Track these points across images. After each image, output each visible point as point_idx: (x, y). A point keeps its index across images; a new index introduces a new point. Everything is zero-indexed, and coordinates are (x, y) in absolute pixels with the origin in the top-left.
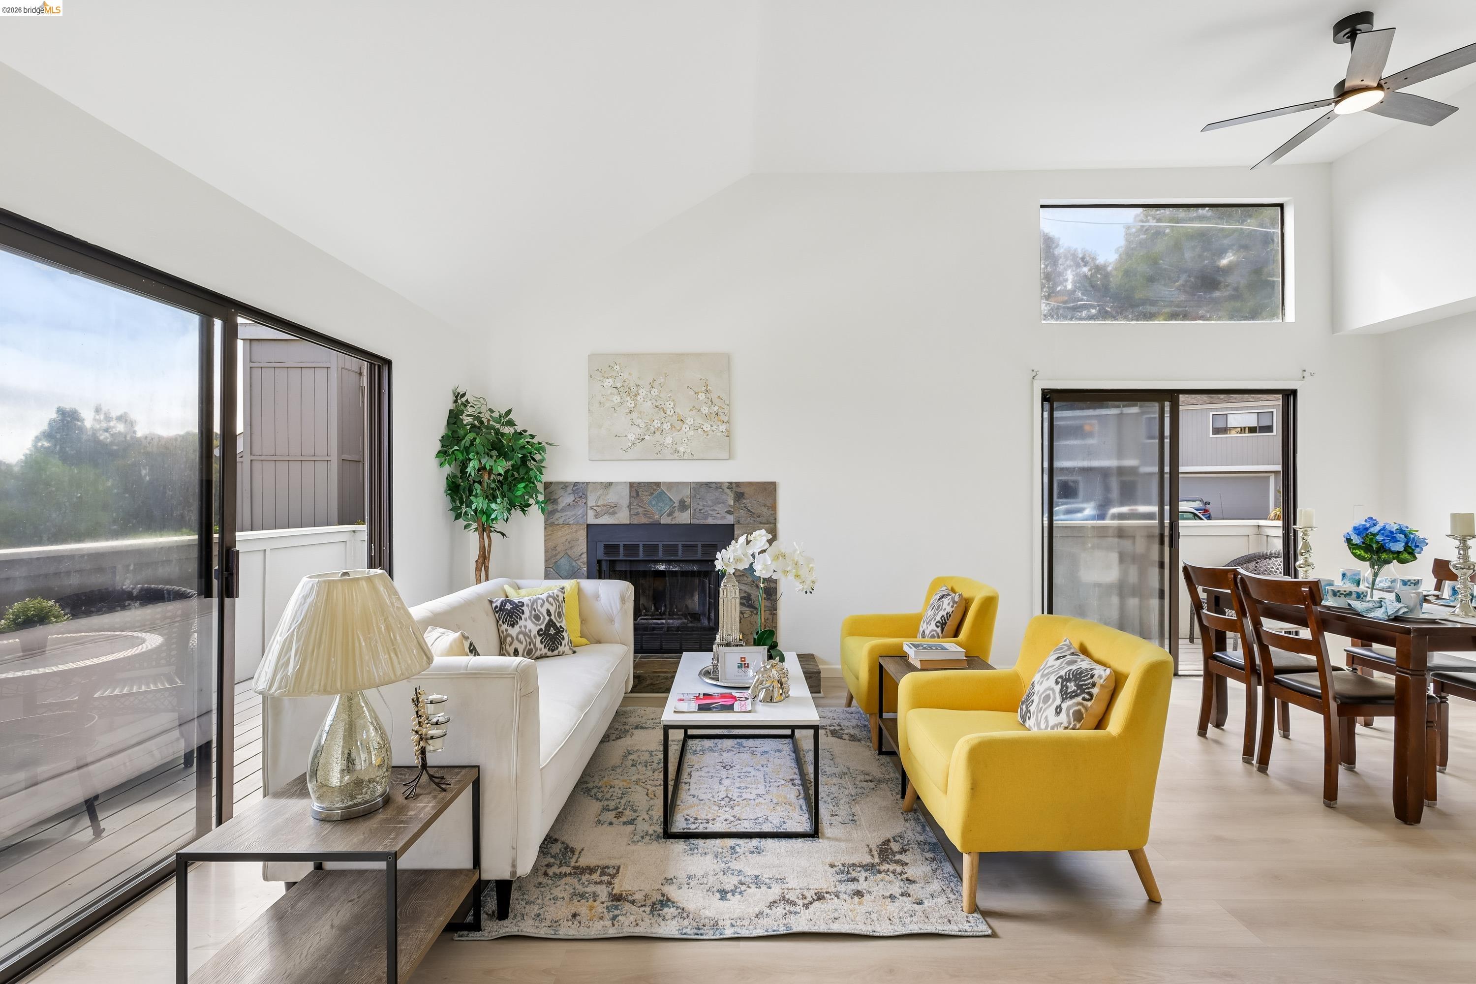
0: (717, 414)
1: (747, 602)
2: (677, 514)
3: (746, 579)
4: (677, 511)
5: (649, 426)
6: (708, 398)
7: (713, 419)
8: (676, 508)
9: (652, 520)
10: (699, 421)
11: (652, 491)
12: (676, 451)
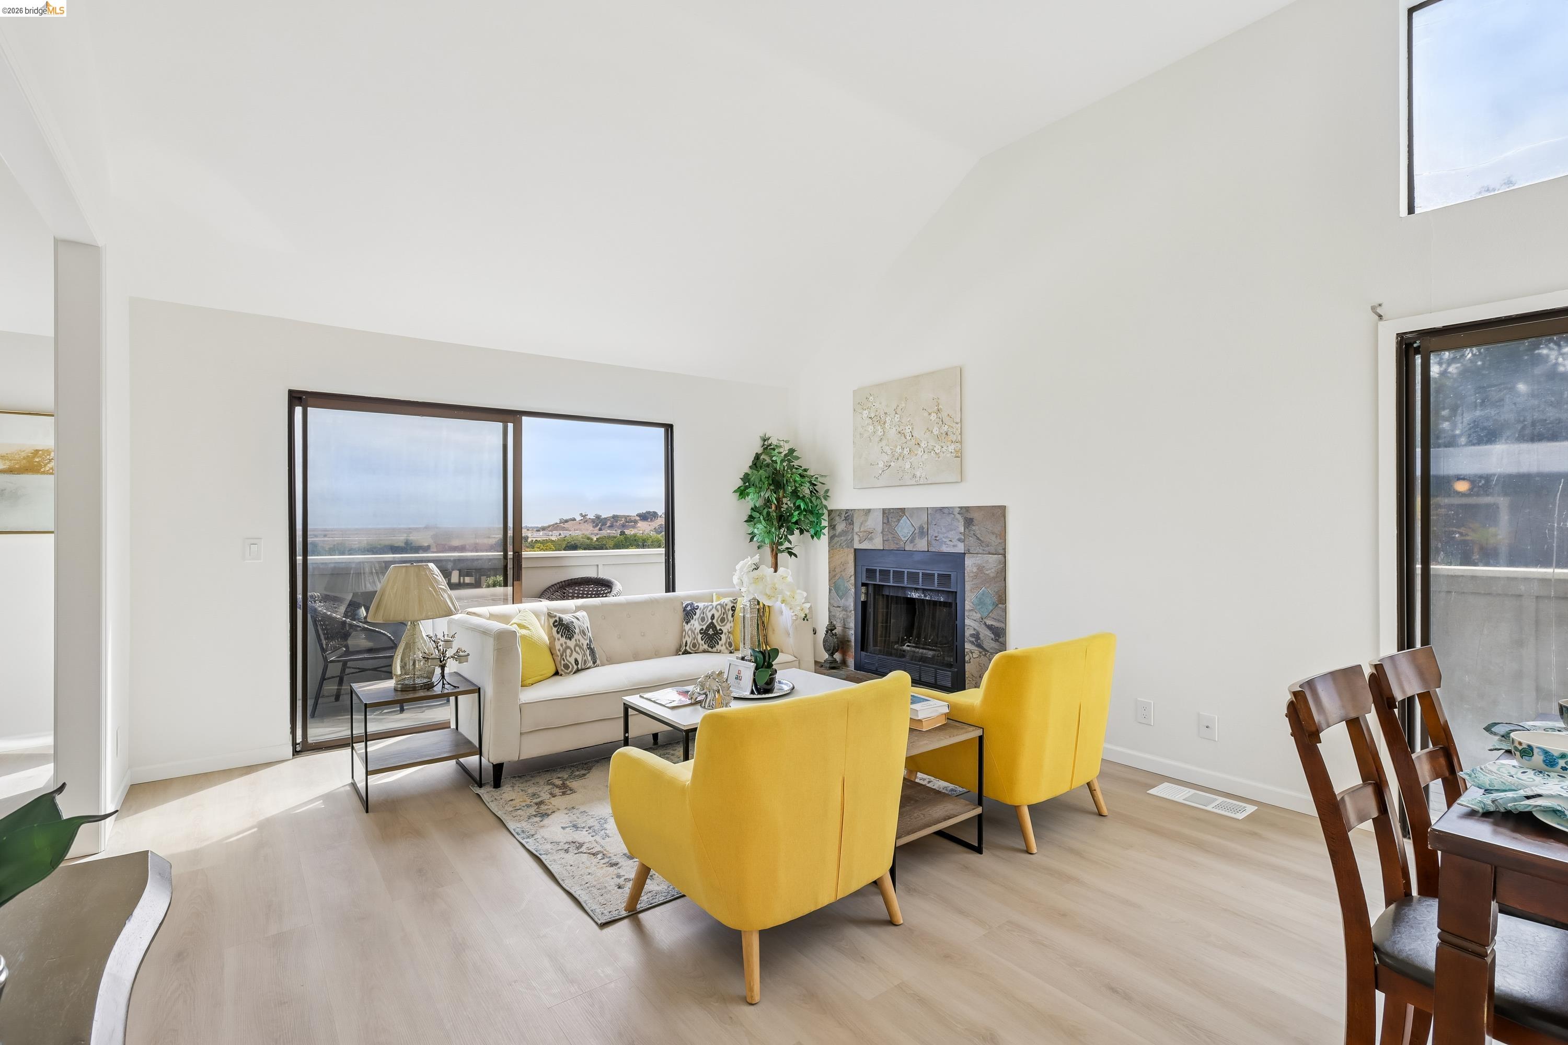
0: (947, 434)
1: (977, 641)
2: (917, 540)
3: (975, 614)
4: (917, 538)
5: (894, 453)
6: (939, 418)
7: (944, 440)
8: (917, 535)
9: (898, 547)
10: (932, 443)
11: (899, 518)
12: (914, 476)
